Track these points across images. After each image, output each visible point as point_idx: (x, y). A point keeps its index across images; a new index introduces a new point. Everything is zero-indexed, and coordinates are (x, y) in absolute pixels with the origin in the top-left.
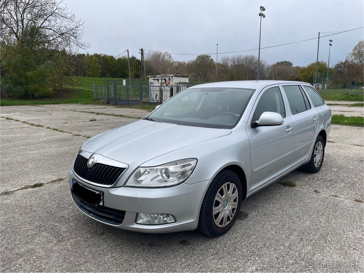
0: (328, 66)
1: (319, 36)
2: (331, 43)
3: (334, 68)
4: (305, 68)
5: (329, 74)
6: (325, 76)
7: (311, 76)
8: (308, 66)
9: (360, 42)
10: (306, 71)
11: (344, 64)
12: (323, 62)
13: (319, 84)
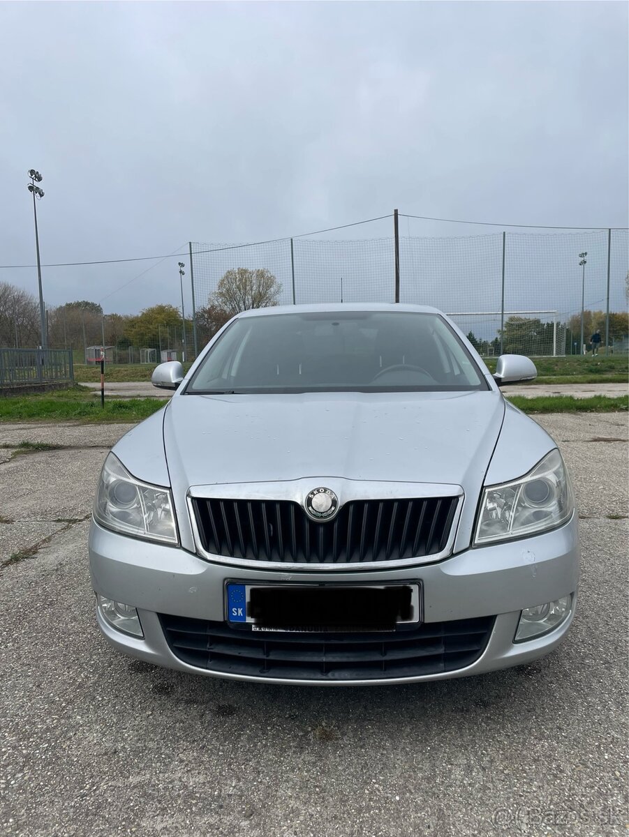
0: (182, 315)
1: (191, 251)
2: (183, 269)
3: (192, 319)
4: (137, 317)
5: (186, 332)
6: (180, 336)
7: (153, 335)
8: (143, 314)
9: (229, 272)
10: (140, 324)
11: (209, 312)
12: (171, 307)
13: (171, 350)
